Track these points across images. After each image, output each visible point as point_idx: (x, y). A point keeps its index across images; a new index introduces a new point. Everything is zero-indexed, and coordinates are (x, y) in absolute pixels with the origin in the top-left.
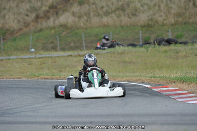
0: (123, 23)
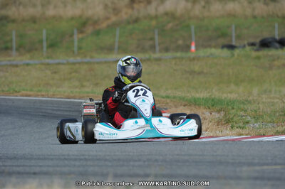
0: (256, 12)
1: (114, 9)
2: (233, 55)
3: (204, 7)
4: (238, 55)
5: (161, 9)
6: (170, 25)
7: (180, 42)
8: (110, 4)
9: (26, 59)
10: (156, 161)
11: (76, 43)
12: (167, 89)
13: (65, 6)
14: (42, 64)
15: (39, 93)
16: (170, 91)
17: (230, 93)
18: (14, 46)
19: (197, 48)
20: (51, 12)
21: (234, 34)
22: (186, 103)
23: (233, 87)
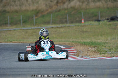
0: (109, 6)
1: (50, 6)
2: (99, 24)
3: (87, 4)
4: (102, 24)
5: (69, 6)
6: (73, 12)
7: (77, 19)
8: (48, 4)
9: (14, 28)
10: (69, 68)
11: (34, 21)
12: (73, 39)
13: (30, 6)
14: (21, 30)
15: (20, 42)
16: (74, 39)
17: (99, 39)
18: (9, 22)
19: (85, 21)
20: (24, 8)
21: (99, 15)
22: (81, 44)
23: (100, 37)
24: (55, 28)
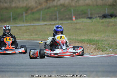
0: (98, 4)
1: (40, 3)
2: (92, 21)
3: (76, 2)
4: (95, 21)
5: (59, 3)
6: (63, 10)
7: (67, 16)
19: (76, 18)
20: (14, 5)
21: (89, 13)
23: (93, 34)
24: (49, 25)
